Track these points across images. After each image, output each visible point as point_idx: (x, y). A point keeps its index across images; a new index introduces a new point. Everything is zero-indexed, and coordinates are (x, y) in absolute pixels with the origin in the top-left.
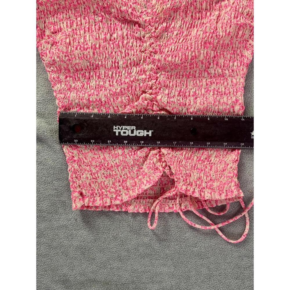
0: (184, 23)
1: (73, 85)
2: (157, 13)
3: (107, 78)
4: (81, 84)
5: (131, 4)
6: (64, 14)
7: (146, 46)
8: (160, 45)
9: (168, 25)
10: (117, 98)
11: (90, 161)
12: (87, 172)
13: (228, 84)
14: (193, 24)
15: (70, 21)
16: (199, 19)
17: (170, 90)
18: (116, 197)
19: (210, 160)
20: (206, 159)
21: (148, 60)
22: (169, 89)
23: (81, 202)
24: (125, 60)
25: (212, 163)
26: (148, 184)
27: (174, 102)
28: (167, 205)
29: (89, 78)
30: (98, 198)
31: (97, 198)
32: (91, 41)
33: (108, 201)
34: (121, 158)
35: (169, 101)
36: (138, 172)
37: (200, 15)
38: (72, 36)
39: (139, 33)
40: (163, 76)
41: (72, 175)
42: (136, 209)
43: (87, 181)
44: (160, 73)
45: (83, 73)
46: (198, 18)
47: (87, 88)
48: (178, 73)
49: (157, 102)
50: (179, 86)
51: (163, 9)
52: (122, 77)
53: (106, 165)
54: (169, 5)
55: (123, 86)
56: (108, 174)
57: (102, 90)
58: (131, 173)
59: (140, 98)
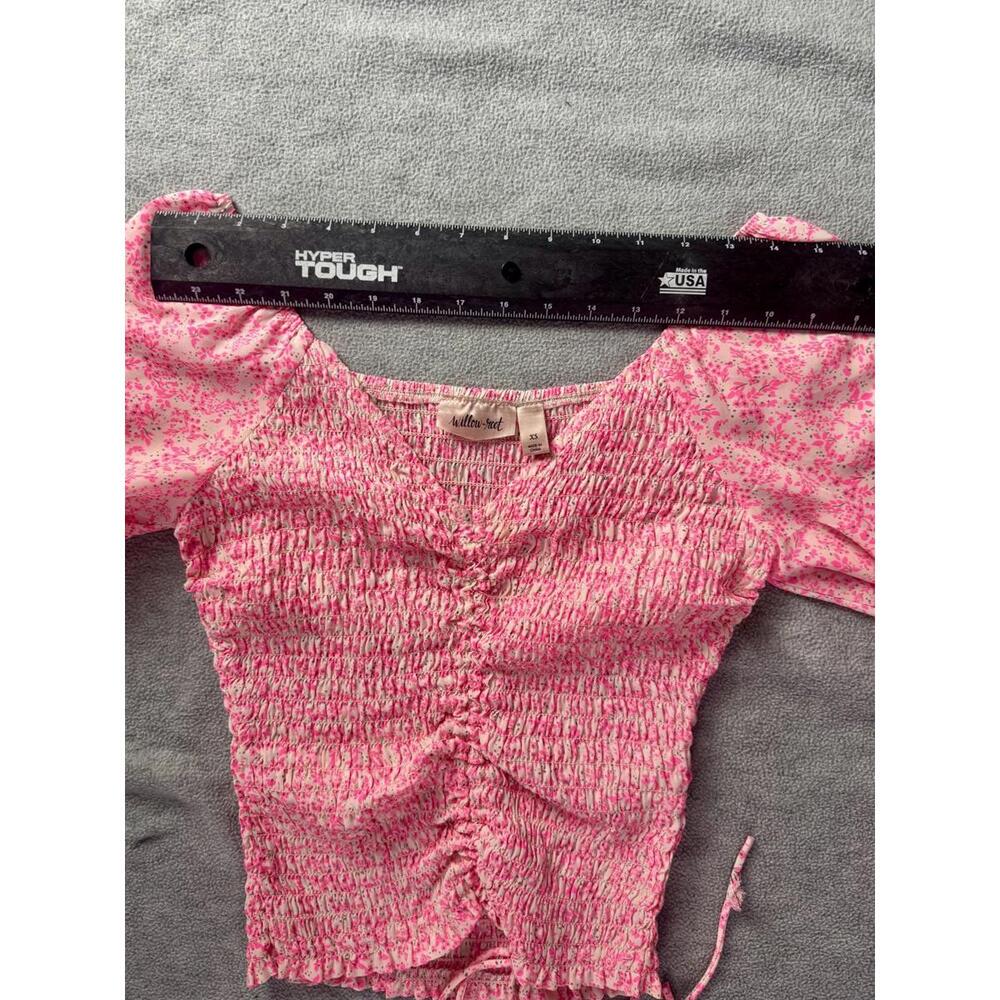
0: (560, 564)
1: (275, 687)
2: (495, 537)
3: (360, 677)
4: (295, 687)
6: (267, 518)
7: (463, 610)
8: (496, 610)
9: (521, 564)
10: (382, 725)
11: (302, 867)
12: (289, 896)
13: (654, 715)
14: (581, 570)
15: (281, 534)
16: (597, 559)
17: (513, 718)
18: (356, 961)
19: (594, 888)
20: (585, 885)
21: (463, 643)
23: (270, 969)
24: (409, 637)
25: (599, 899)
26: (439, 948)
27: (520, 751)
28: (484, 987)
29: (317, 673)
30: (313, 962)
31: (308, 962)
32: (327, 593)
33: (337, 967)
34: (380, 871)
35: (505, 750)
36: (419, 908)
37: (600, 552)
38: (280, 573)
39: (448, 579)
40: (498, 683)
41: (252, 904)
42: (405, 989)
43: (288, 922)
44: (491, 676)
45: (301, 660)
46: (594, 558)
47: (309, 697)
48: (535, 679)
49: (478, 743)
51: (511, 531)
52: (398, 675)
53: (341, 879)
54: (526, 526)
56: (342, 903)
57: (346, 704)
58: (400, 907)
59: (439, 729)
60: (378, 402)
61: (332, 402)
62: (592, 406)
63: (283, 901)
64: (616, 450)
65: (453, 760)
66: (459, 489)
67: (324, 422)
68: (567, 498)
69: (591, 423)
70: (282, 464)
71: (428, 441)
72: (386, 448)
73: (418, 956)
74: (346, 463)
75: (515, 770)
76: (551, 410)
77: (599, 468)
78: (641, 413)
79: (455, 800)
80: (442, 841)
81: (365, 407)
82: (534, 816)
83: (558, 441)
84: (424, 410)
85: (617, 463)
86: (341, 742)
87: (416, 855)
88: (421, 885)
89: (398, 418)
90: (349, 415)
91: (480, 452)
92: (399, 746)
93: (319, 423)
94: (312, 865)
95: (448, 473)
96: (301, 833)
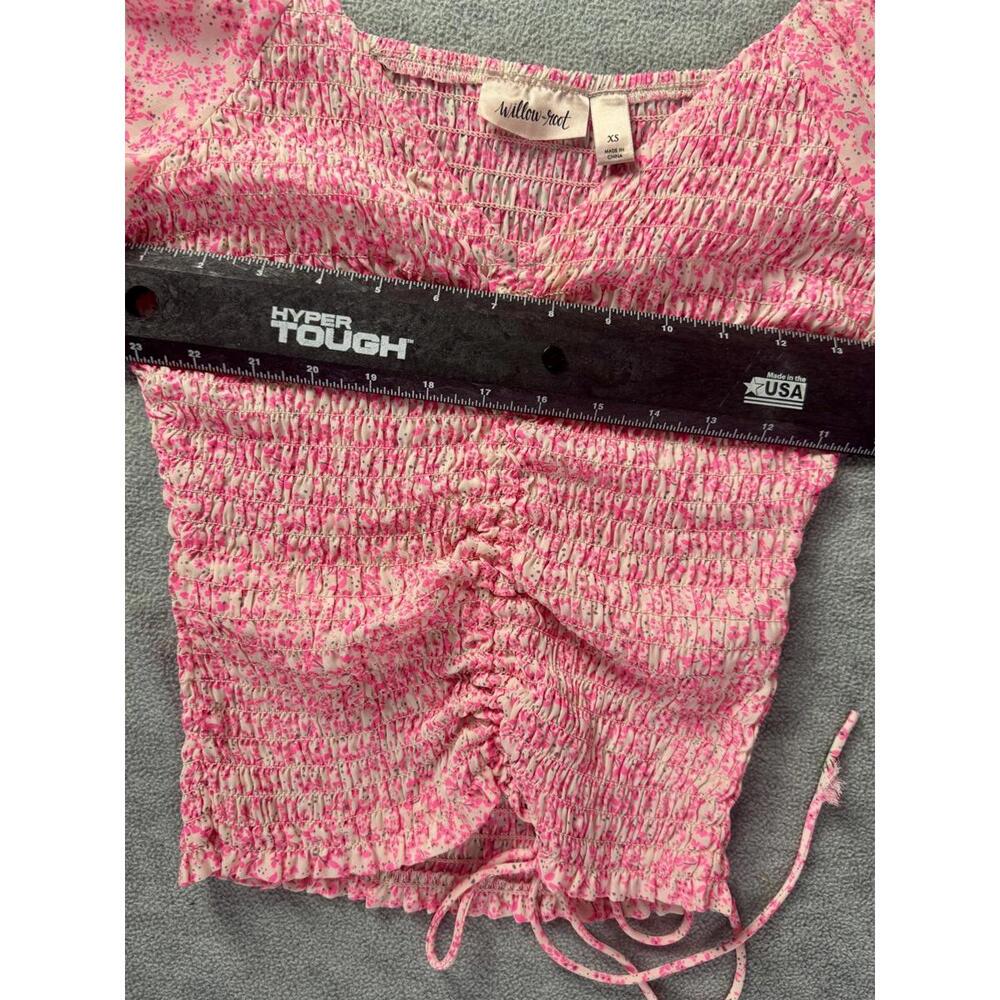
1: (234, 482)
2: (546, 286)
3: (353, 474)
4: (263, 484)
5: (464, 242)
6: (230, 238)
10: (381, 541)
11: (260, 730)
12: (241, 767)
17: (556, 540)
18: (328, 857)
19: (650, 770)
20: (638, 766)
21: (497, 433)
22: (553, 538)
23: (211, 863)
24: (421, 421)
25: (655, 785)
26: (442, 841)
27: (565, 581)
28: (495, 898)
29: (293, 467)
30: (269, 856)
31: (263, 855)
33: (302, 864)
34: (367, 737)
35: (545, 576)
36: (415, 789)
37: (688, 308)
40: (540, 491)
41: (190, 774)
42: (392, 898)
43: (238, 800)
44: (532, 479)
45: (271, 447)
47: (282, 499)
49: (510, 568)
50: (586, 535)
51: (569, 277)
52: (405, 475)
53: (312, 748)
54: (591, 268)
55: (404, 506)
56: (313, 780)
57: (333, 511)
58: (390, 788)
59: (457, 549)
60: (397, 76)
61: (330, 72)
62: (694, 103)
63: (232, 772)
64: (726, 163)
65: (474, 591)
66: (502, 215)
67: (317, 103)
68: (652, 230)
69: (692, 126)
70: (254, 155)
71: (463, 141)
72: (402, 145)
73: (413, 853)
74: (345, 160)
75: (557, 604)
76: (638, 105)
77: (699, 187)
78: (763, 112)
79: (474, 644)
80: (453, 698)
81: (375, 83)
82: (577, 671)
83: (646, 151)
84: (459, 95)
85: (727, 181)
86: (324, 562)
87: (417, 717)
88: (420, 759)
89: (422, 105)
90: (352, 94)
91: (534, 161)
92: (403, 571)
93: (308, 105)
94: (275, 727)
95: (488, 191)
96: (262, 680)
